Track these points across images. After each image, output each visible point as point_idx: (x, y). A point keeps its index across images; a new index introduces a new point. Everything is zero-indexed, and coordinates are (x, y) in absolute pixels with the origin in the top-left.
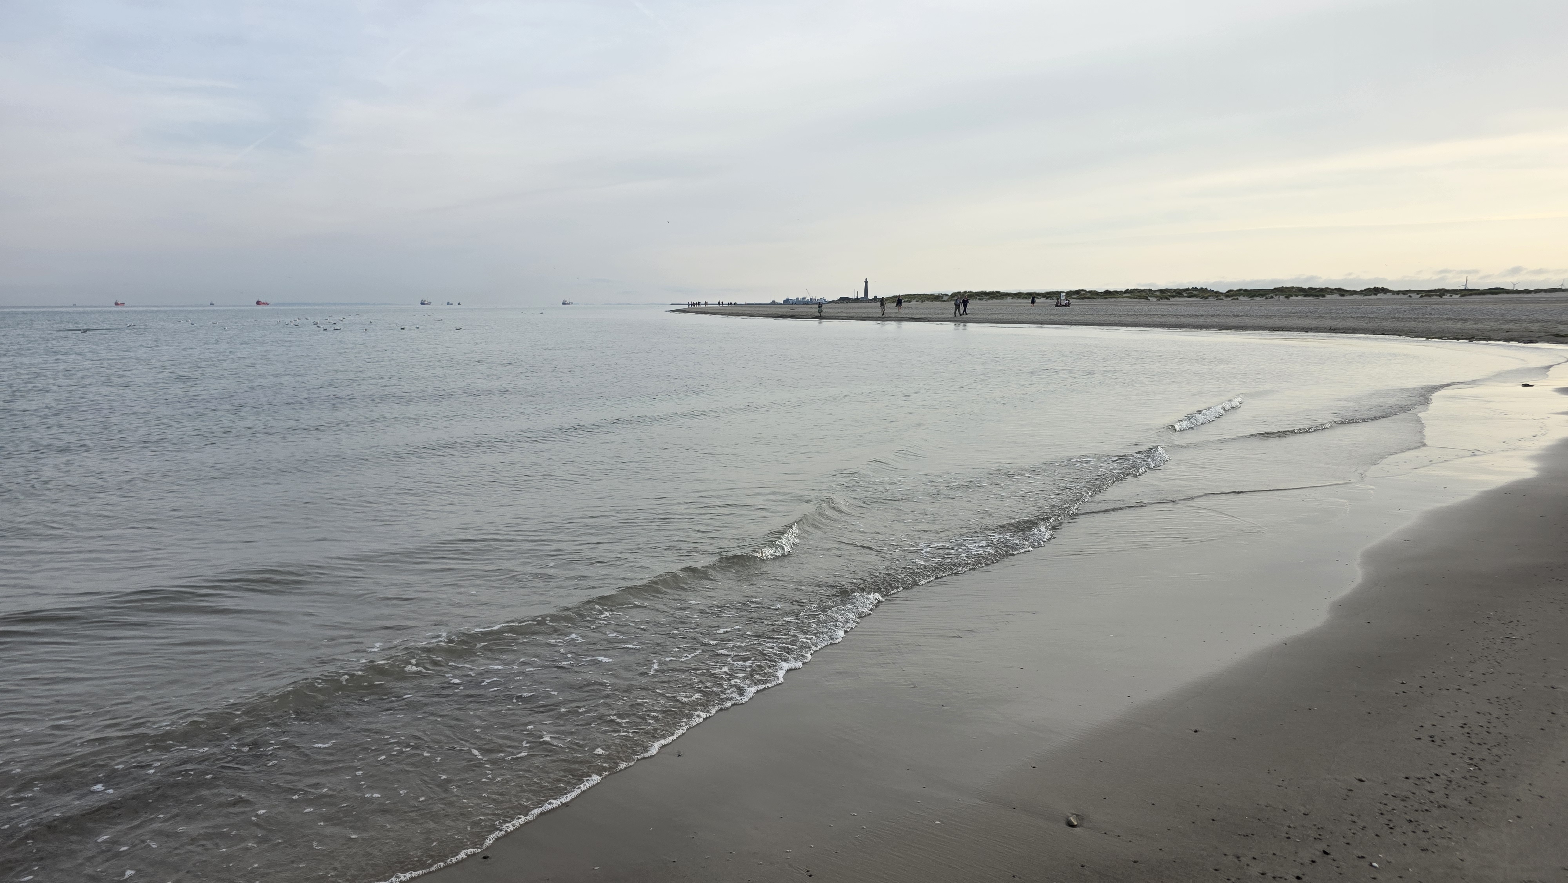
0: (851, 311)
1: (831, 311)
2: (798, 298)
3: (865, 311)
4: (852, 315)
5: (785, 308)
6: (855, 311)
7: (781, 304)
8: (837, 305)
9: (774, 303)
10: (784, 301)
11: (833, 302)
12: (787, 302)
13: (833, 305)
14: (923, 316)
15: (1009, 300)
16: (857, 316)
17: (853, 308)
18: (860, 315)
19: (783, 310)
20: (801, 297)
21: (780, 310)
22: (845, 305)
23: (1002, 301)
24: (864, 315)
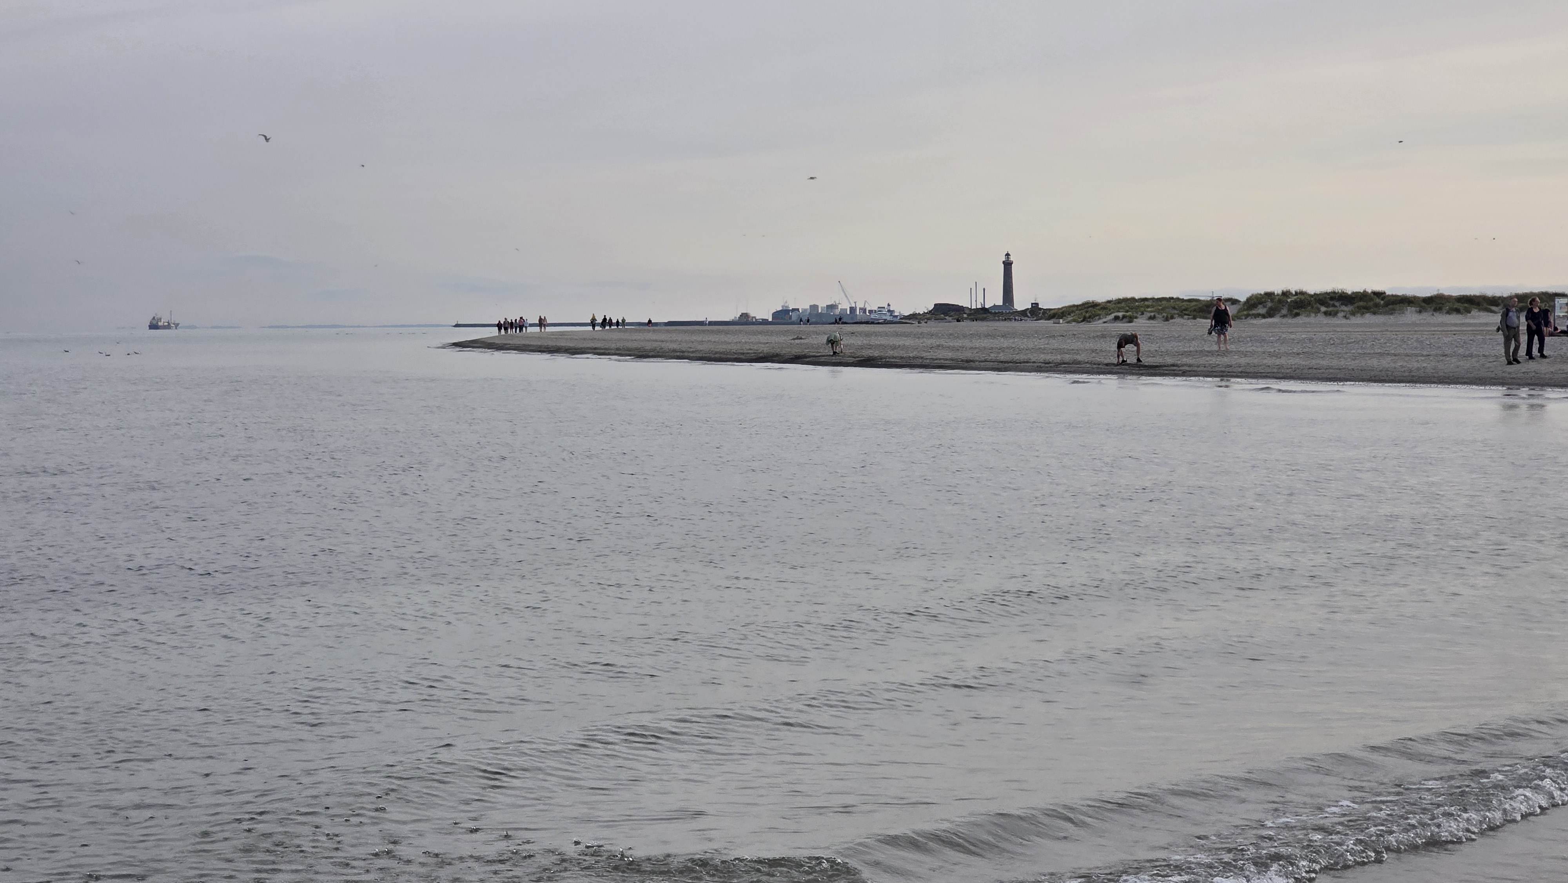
0: (967, 343)
1: (909, 342)
2: (814, 307)
3: (1005, 343)
4: (968, 355)
5: (779, 333)
6: (977, 343)
7: (765, 322)
8: (925, 328)
9: (745, 320)
10: (776, 315)
11: (914, 317)
12: (783, 316)
13: (914, 327)
14: (1169, 360)
15: (1410, 316)
16: (982, 356)
17: (972, 336)
18: (993, 356)
19: (774, 339)
20: (822, 304)
21: (762, 338)
22: (950, 326)
23: (1391, 319)
24: (1002, 357)
